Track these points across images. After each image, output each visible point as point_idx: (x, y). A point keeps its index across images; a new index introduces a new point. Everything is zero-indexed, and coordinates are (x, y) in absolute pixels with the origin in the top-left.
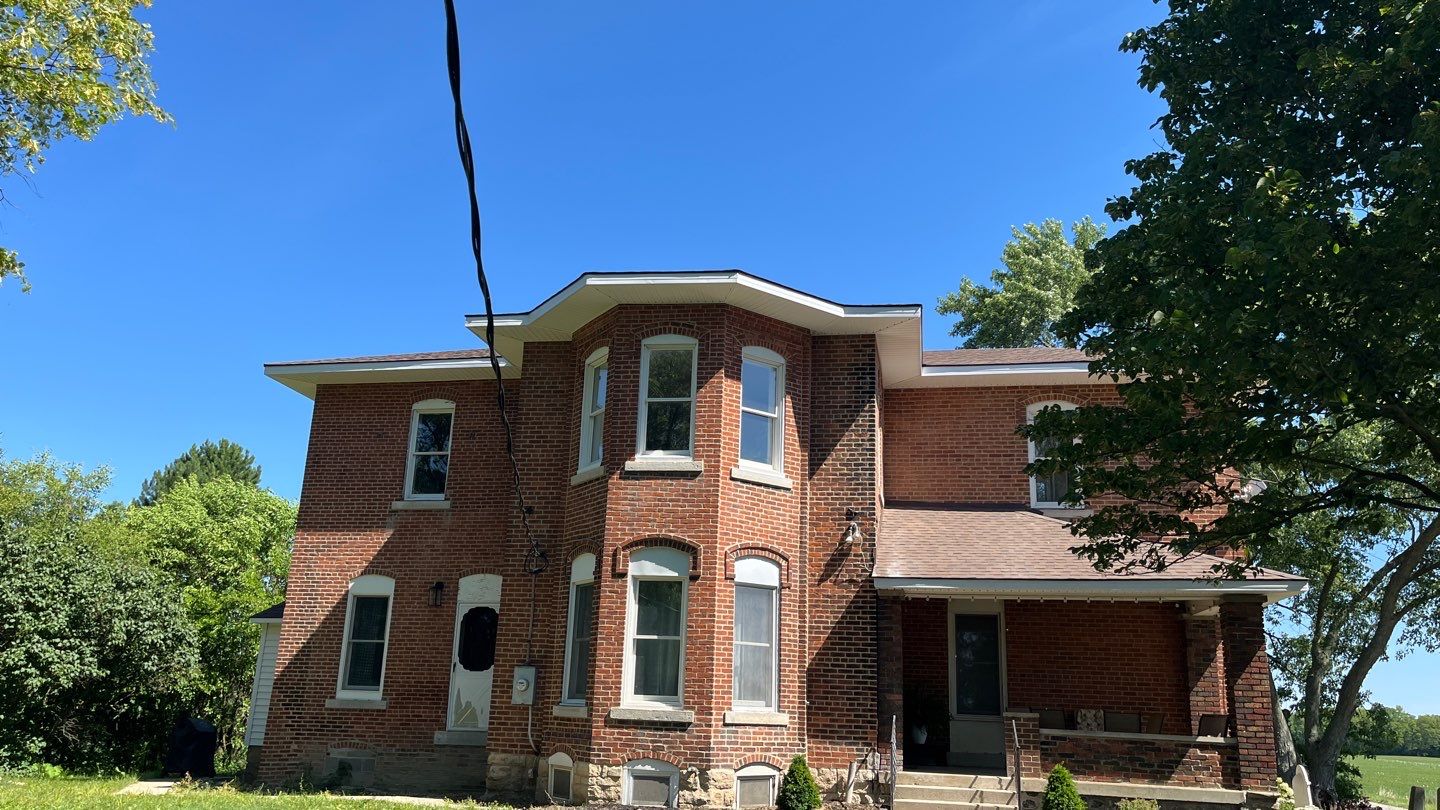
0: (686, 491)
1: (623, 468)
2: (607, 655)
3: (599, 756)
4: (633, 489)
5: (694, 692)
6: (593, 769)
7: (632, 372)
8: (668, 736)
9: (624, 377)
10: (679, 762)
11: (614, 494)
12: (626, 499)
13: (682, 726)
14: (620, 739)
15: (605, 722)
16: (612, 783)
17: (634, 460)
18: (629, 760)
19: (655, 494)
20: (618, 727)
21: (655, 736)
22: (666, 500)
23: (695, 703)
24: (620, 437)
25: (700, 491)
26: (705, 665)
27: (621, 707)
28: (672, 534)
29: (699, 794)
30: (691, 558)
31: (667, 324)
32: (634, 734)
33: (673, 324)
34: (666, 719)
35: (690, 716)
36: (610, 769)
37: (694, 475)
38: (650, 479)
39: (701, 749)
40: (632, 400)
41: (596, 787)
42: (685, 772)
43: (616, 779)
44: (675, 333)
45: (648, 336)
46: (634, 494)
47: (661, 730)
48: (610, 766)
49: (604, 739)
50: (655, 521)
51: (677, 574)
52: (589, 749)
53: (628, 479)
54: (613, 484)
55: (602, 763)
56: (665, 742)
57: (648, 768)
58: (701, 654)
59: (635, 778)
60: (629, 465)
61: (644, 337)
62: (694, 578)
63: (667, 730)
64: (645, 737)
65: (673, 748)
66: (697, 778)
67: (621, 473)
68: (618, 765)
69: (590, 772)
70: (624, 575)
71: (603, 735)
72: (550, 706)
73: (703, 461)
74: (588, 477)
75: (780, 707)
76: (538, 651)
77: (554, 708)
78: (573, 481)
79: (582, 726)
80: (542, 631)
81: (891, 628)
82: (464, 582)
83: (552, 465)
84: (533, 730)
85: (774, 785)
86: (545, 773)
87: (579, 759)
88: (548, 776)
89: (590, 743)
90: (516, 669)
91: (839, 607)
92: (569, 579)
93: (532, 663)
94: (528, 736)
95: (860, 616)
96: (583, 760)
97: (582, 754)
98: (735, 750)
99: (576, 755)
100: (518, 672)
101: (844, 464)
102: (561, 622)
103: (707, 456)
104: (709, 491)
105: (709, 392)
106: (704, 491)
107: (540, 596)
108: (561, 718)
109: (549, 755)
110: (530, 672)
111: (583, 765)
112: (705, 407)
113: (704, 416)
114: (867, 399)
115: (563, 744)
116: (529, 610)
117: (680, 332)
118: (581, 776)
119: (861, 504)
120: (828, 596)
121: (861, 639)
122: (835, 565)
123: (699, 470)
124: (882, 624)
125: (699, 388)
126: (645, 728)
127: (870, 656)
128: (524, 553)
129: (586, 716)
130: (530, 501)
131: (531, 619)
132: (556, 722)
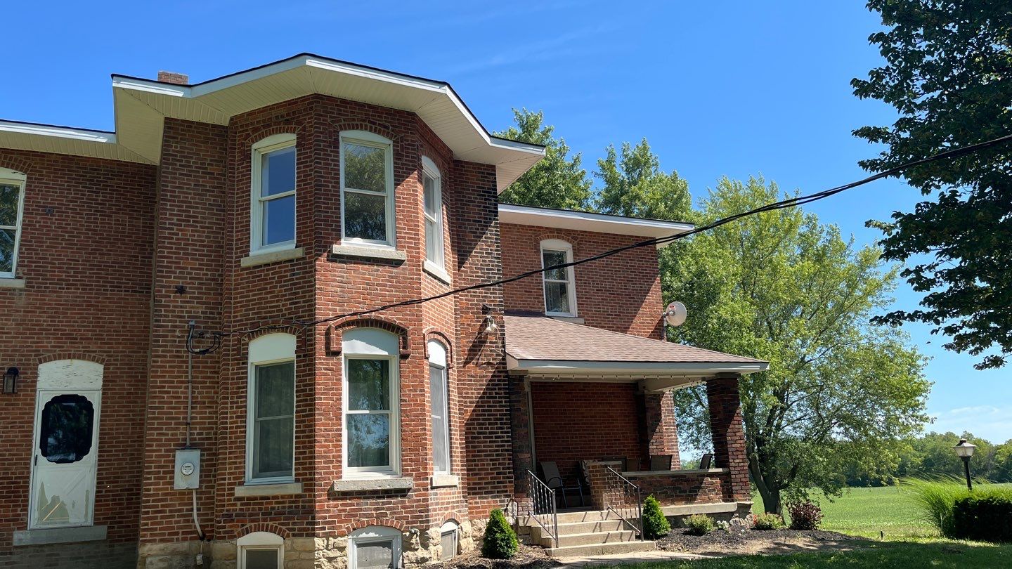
0: (392, 277)
1: (329, 252)
2: (326, 430)
3: (324, 529)
4: (340, 272)
5: (411, 460)
6: (319, 542)
7: (332, 160)
8: (390, 503)
9: (325, 164)
10: (402, 525)
11: (323, 275)
12: (334, 281)
13: (402, 492)
14: (345, 511)
15: (328, 495)
16: (338, 553)
17: (340, 244)
18: (354, 529)
19: (363, 279)
20: (342, 499)
21: (378, 504)
22: (374, 284)
23: (413, 470)
24: (325, 221)
25: (404, 278)
26: (419, 435)
27: (343, 479)
28: (383, 316)
29: (421, 553)
30: (401, 338)
31: (364, 121)
32: (358, 504)
33: (369, 122)
34: (388, 487)
35: (408, 482)
36: (336, 540)
37: (398, 263)
38: (357, 264)
39: (420, 512)
40: (333, 187)
41: (323, 560)
42: (408, 534)
43: (342, 549)
44: (371, 131)
45: (346, 129)
46: (343, 277)
47: (384, 498)
48: (335, 537)
49: (328, 511)
50: (364, 303)
51: (386, 353)
52: (314, 524)
53: (336, 261)
54: (320, 265)
55: (327, 536)
56: (388, 509)
57: (372, 535)
58: (416, 425)
59: (359, 546)
60: (337, 249)
61: (341, 129)
62: (404, 357)
63: (388, 497)
64: (369, 505)
65: (395, 513)
66: (418, 538)
67: (328, 256)
68: (342, 536)
69: (316, 545)
70: (338, 353)
71: (326, 508)
72: (227, 487)
73: (405, 251)
74: (273, 259)
75: (452, 470)
76: (198, 434)
77: (237, 488)
78: (245, 262)
79: (290, 503)
80: (202, 413)
81: (520, 401)
82: (43, 368)
83: (204, 246)
84: (198, 515)
85: (455, 538)
86: (231, 555)
87: (294, 535)
88: (236, 558)
89: (313, 518)
90: (178, 453)
91: (480, 385)
92: (247, 358)
93: (193, 446)
94: (193, 521)
95: (497, 391)
96: (301, 535)
97: (300, 530)
98: (440, 510)
99: (287, 532)
100: (180, 456)
101: (478, 269)
102: (237, 402)
103: (409, 247)
104: (412, 279)
105: (406, 190)
106: (408, 279)
107: (197, 377)
108: (249, 499)
109: (235, 536)
110: (195, 456)
111: (308, 540)
112: (404, 202)
113: (403, 211)
114: (492, 218)
115: (261, 523)
116: (186, 393)
117: (376, 131)
118: (300, 552)
119: (493, 301)
120: (472, 376)
121: (498, 411)
122: (476, 351)
123: (403, 259)
124: (513, 397)
125: (397, 185)
126: (368, 498)
127: (505, 424)
128: (177, 334)
129: (299, 491)
130: (181, 281)
131: (190, 401)
132: (239, 503)
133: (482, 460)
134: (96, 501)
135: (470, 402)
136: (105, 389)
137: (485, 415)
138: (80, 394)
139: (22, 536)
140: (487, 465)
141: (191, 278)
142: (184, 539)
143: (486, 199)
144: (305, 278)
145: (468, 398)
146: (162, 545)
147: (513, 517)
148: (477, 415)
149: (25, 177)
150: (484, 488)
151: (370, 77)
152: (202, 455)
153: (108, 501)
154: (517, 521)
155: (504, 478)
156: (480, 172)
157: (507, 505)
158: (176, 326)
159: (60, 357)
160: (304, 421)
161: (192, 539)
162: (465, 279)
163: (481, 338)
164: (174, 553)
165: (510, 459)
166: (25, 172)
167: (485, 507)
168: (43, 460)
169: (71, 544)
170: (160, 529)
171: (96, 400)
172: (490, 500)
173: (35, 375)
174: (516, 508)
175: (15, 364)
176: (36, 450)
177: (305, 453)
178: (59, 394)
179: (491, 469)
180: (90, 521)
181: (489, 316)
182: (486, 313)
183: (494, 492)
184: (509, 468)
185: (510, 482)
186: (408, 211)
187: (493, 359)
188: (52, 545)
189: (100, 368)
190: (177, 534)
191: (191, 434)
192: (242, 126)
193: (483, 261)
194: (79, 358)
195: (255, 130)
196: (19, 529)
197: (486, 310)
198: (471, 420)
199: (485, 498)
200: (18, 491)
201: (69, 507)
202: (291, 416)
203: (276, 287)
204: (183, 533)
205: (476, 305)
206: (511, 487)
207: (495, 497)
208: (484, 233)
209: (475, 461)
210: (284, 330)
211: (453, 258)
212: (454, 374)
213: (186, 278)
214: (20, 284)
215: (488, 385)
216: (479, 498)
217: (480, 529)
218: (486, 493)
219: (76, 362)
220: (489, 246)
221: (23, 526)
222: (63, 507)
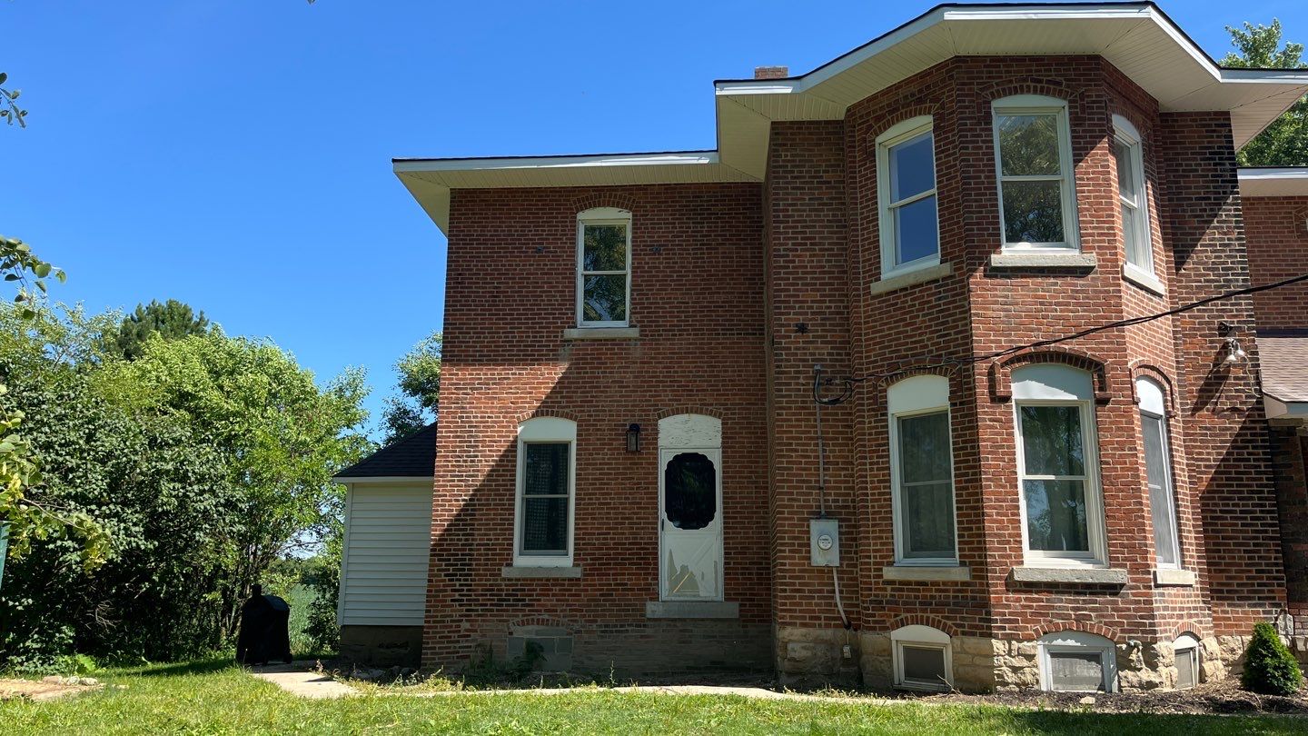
0: (1077, 291)
1: (987, 264)
2: (997, 500)
3: (1004, 628)
4: (1003, 290)
5: (1123, 546)
6: (998, 646)
7: (983, 142)
8: (1095, 602)
9: (974, 148)
10: (1114, 634)
11: (979, 296)
12: (996, 303)
13: (1113, 589)
14: (1030, 607)
15: (1006, 585)
16: (1025, 663)
17: (1000, 253)
18: (1045, 633)
19: (1036, 297)
20: (1026, 592)
21: (1078, 602)
22: (1051, 304)
23: (1126, 559)
24: (978, 224)
25: (1095, 291)
26: (1132, 511)
27: (1025, 566)
28: (1067, 347)
29: (1146, 675)
30: (1095, 376)
31: (1025, 80)
32: (1048, 600)
33: (1034, 80)
34: (1090, 581)
35: (1119, 575)
36: (1021, 645)
37: (1084, 271)
38: (1026, 277)
39: (1141, 617)
40: (987, 177)
41: (1004, 668)
42: (1124, 646)
43: (1030, 657)
44: (1035, 92)
45: (1000, 97)
46: (1007, 297)
47: (1085, 594)
48: (1020, 641)
49: (1008, 606)
50: (1039, 330)
51: (1075, 398)
52: (990, 621)
53: (996, 277)
54: (974, 283)
55: (1009, 638)
56: (1092, 610)
57: (1071, 642)
58: (1126, 497)
59: (1053, 655)
60: (996, 260)
61: (994, 97)
62: (1102, 402)
63: (1091, 594)
64: (1064, 602)
65: (1103, 616)
66: (1140, 654)
67: (985, 270)
68: (1030, 640)
69: (995, 649)
70: (1007, 399)
71: (1005, 603)
72: (872, 567)
73: (1094, 254)
74: (912, 281)
75: (1183, 562)
76: (834, 501)
77: (885, 569)
78: (876, 288)
79: (955, 591)
80: (836, 476)
81: (1291, 466)
82: (664, 424)
83: (824, 273)
84: (841, 598)
85: (1195, 659)
86: (884, 650)
87: (964, 633)
88: (891, 655)
89: (988, 613)
90: (813, 523)
91: (1222, 441)
92: (886, 408)
93: (829, 516)
94: (836, 605)
95: (1251, 450)
96: (973, 634)
97: (971, 627)
98: (1172, 618)
99: (954, 628)
100: (815, 526)
101: (1209, 269)
102: (878, 463)
103: (1099, 247)
104: (1108, 292)
105: (1092, 167)
106: (1101, 292)
107: (828, 433)
108: (901, 583)
109: (888, 628)
110: (832, 526)
111: (983, 640)
112: (1088, 185)
113: (1088, 197)
114: (1229, 190)
115: (919, 614)
116: (816, 451)
117: (1042, 92)
118: (974, 655)
119: (1236, 316)
120: (1206, 428)
121: (1254, 479)
122: (1211, 391)
123: (1092, 265)
124: (1279, 460)
125: (1076, 162)
126: (1063, 593)
127: (1266, 499)
128: (801, 381)
129: (967, 578)
130: (801, 317)
131: (821, 460)
132: (889, 587)
133: (1230, 551)
134: (726, 574)
135: (1206, 466)
136: (725, 447)
137: (1232, 486)
138: (701, 452)
139: (655, 608)
140: (1240, 558)
141: (813, 313)
142: (828, 626)
143: (1215, 165)
144: (955, 302)
145: (1202, 460)
146: (804, 630)
147: (1286, 636)
148: (1218, 486)
149: (630, 215)
150: (1236, 592)
151: (1033, 17)
152: (840, 527)
153: (737, 574)
154: (1293, 642)
155: (1268, 578)
156: (1204, 126)
157: (1276, 619)
158: (799, 372)
159: (677, 412)
160: (967, 488)
161: (836, 626)
162: (1187, 287)
163: (1218, 371)
164: (817, 641)
165: (1277, 551)
166: (630, 209)
167: (1240, 619)
168: (669, 525)
169: (703, 620)
170: (801, 611)
171: (716, 459)
172: (1247, 609)
173: (656, 432)
174: (1290, 624)
175: (635, 420)
176: (663, 514)
177: (971, 529)
178: (679, 452)
179: (1247, 565)
180: (721, 597)
181: (1230, 339)
182: (1225, 335)
183: (1253, 598)
184: (1276, 565)
185: (1279, 585)
186: (1096, 197)
187: (1241, 403)
188: (684, 620)
189: (718, 423)
190: (819, 618)
191: (826, 501)
192: (861, 117)
193: (1216, 257)
194: (696, 412)
195: (878, 119)
196: (651, 599)
197: (1224, 330)
198: (1208, 492)
199: (1239, 606)
200: (647, 557)
201: (698, 578)
202: (948, 481)
203: (918, 317)
204: (826, 618)
205: (1207, 323)
206: (1281, 593)
207: (1255, 605)
208: (1216, 216)
209: (1219, 551)
210: (933, 371)
211: (1167, 256)
212: (1177, 426)
213: (806, 314)
214: (634, 333)
215: (1235, 441)
216: (1229, 605)
217: (1233, 650)
218: (1240, 598)
219: (694, 417)
220: (1225, 234)
221: (655, 597)
222: (692, 576)
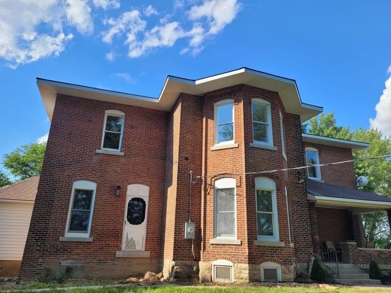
0: (272, 157)
1: (249, 145)
2: (250, 218)
3: (251, 261)
4: (253, 154)
5: (283, 234)
7: (249, 110)
10: (281, 262)
11: (247, 154)
14: (259, 254)
15: (252, 246)
16: (257, 272)
17: (253, 143)
18: (263, 262)
20: (258, 249)
22: (266, 160)
24: (247, 133)
25: (277, 158)
27: (258, 241)
30: (276, 182)
31: (260, 95)
32: (263, 251)
33: (262, 95)
37: (274, 152)
38: (259, 151)
40: (250, 120)
41: (251, 274)
43: (259, 270)
44: (263, 98)
45: (254, 98)
46: (255, 156)
47: (273, 250)
48: (256, 265)
49: (253, 253)
50: (263, 167)
53: (252, 149)
54: (246, 151)
55: (253, 264)
59: (264, 270)
60: (251, 144)
61: (252, 98)
62: (278, 190)
64: (268, 252)
67: (249, 147)
68: (259, 264)
70: (254, 187)
72: (206, 239)
73: (276, 147)
74: (225, 147)
75: (291, 240)
76: (193, 216)
77: (211, 240)
78: (213, 148)
79: (235, 248)
80: (194, 208)
82: (129, 187)
83: (195, 142)
84: (194, 250)
86: (209, 268)
87: (238, 262)
88: (211, 270)
90: (186, 224)
91: (298, 205)
92: (215, 187)
93: (192, 221)
94: (192, 252)
95: (304, 208)
96: (241, 263)
97: (241, 260)
99: (235, 260)
101: (295, 156)
102: (210, 205)
103: (278, 145)
104: (280, 158)
105: (276, 122)
107: (193, 194)
108: (216, 245)
109: (211, 261)
110: (193, 225)
112: (275, 127)
113: (275, 131)
114: (300, 136)
115: (223, 256)
116: (188, 200)
118: (241, 269)
119: (301, 170)
121: (305, 216)
122: (295, 190)
123: (276, 150)
126: (268, 249)
127: (308, 222)
128: (186, 176)
129: (239, 243)
130: (187, 155)
131: (190, 203)
132: (212, 247)
133: (300, 237)
134: (146, 241)
135: (294, 212)
136: (150, 197)
138: (141, 198)
139: (119, 253)
140: (302, 239)
141: (190, 154)
142: (189, 260)
144: (239, 155)
146: (181, 261)
149: (124, 114)
152: (195, 226)
153: (150, 241)
155: (309, 246)
156: (294, 117)
157: (311, 258)
158: (185, 173)
159: (134, 183)
160: (240, 214)
161: (192, 260)
164: (185, 265)
165: (311, 238)
166: (125, 112)
168: (128, 223)
169: (136, 258)
170: (180, 255)
171: (147, 201)
172: (304, 255)
173: (126, 189)
175: (119, 185)
176: (126, 219)
177: (242, 228)
178: (134, 197)
179: (304, 242)
180: (143, 249)
181: (300, 176)
184: (311, 242)
185: (311, 248)
186: (277, 131)
187: (302, 195)
188: (130, 258)
189: (148, 188)
190: (186, 257)
191: (191, 216)
192: (210, 96)
195: (216, 98)
196: (118, 250)
197: (299, 174)
200: (117, 235)
201: (136, 243)
202: (234, 212)
203: (226, 159)
204: (188, 257)
206: (312, 250)
209: (297, 237)
212: (289, 199)
214: (122, 154)
215: (301, 205)
218: (302, 252)
219: (140, 185)
221: (120, 249)
222: (134, 242)
